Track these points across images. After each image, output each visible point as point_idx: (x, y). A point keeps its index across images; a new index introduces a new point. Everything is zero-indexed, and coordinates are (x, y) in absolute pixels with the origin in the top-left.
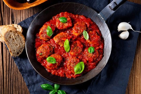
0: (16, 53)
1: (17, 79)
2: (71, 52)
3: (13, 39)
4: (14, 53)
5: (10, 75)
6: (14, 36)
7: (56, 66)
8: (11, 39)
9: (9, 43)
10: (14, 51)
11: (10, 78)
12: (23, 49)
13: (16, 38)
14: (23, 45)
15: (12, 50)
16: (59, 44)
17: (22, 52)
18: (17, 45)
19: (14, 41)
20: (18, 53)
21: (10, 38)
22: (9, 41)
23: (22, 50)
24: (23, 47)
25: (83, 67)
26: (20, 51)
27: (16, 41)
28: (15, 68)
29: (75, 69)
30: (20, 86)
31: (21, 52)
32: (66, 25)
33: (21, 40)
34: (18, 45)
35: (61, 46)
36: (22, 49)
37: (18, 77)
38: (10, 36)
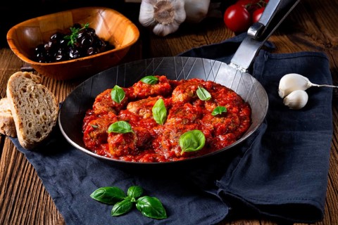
0: (35, 132)
1: (27, 191)
2: (170, 118)
3: (31, 96)
4: (28, 132)
5: (11, 186)
6: (32, 88)
8: (26, 95)
9: (20, 103)
10: (30, 125)
11: (9, 190)
12: (51, 127)
13: (37, 96)
14: (52, 115)
15: (24, 122)
16: (141, 114)
17: (48, 132)
18: (38, 112)
19: (32, 100)
20: (38, 135)
21: (25, 91)
22: (20, 96)
23: (50, 129)
24: (52, 121)
26: (45, 128)
27: (37, 102)
29: (182, 142)
31: (45, 131)
32: (158, 87)
33: (50, 103)
34: (42, 114)
35: (145, 117)
36: (49, 125)
37: (31, 189)
38: (25, 87)
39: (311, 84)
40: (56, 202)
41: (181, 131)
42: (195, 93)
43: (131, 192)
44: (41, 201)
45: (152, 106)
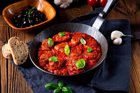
0: (21, 60)
1: (21, 84)
2: (72, 53)
3: (18, 46)
4: (18, 61)
5: (14, 82)
6: (18, 43)
7: (59, 65)
8: (16, 46)
9: (14, 49)
10: (19, 58)
11: (14, 84)
12: (27, 57)
13: (20, 46)
14: (27, 53)
15: (16, 57)
16: (60, 51)
17: (26, 60)
18: (21, 52)
19: (18, 48)
20: (22, 61)
21: (15, 44)
22: (14, 47)
23: (26, 58)
24: (27, 55)
25: (84, 63)
26: (24, 58)
27: (21, 48)
28: (19, 77)
29: (77, 64)
30: (24, 90)
31: (25, 59)
32: (65, 37)
33: (25, 48)
34: (23, 53)
35: (62, 52)
36: (26, 57)
37: (22, 83)
38: (16, 43)
39: (123, 35)
40: (32, 89)
41: (77, 60)
42: (80, 41)
43: (59, 85)
44: (27, 89)
45: (64, 47)
